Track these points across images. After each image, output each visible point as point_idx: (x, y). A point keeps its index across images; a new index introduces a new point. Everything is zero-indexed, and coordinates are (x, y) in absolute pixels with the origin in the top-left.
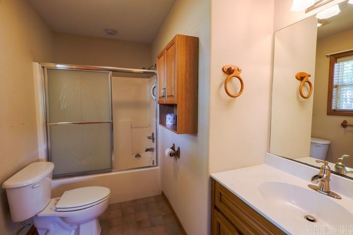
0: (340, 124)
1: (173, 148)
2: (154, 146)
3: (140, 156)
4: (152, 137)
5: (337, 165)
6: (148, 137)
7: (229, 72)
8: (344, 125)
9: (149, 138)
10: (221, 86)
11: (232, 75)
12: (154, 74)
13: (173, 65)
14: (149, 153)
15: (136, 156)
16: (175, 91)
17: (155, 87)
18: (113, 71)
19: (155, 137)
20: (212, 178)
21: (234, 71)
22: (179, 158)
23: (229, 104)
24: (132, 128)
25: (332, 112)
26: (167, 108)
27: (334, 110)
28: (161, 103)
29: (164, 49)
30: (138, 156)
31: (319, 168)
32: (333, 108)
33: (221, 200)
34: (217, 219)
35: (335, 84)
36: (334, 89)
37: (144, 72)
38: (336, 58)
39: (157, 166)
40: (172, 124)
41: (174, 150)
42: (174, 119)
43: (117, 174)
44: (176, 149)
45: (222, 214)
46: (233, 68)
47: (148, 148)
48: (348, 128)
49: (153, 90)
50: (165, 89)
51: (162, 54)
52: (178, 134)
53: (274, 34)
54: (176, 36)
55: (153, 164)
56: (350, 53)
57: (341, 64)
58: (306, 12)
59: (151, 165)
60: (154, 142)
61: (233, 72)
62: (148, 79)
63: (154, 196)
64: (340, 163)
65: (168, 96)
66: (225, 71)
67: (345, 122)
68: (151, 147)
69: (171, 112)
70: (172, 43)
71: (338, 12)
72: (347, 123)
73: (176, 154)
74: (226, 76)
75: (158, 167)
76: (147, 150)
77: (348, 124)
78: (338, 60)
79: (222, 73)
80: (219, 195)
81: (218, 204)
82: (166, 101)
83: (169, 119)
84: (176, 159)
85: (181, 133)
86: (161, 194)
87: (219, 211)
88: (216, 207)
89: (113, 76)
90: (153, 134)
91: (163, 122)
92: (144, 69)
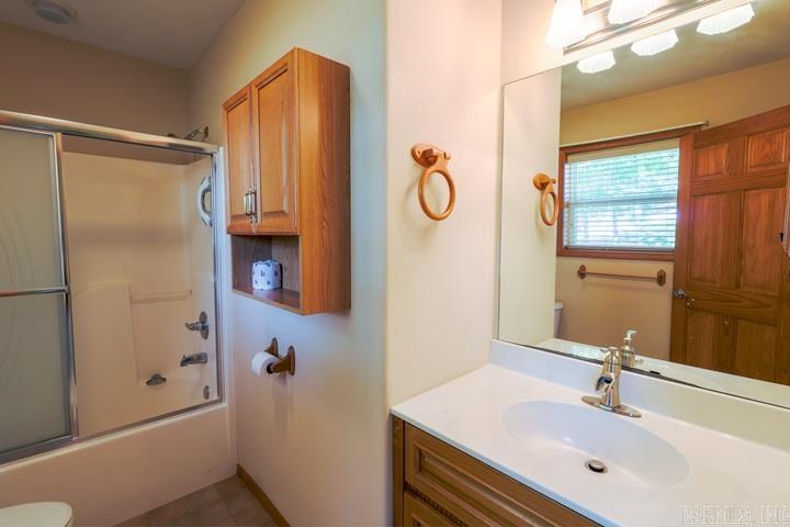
0: (576, 272)
1: (273, 350)
2: (208, 347)
3: (164, 380)
4: (200, 325)
5: (623, 351)
6: (187, 325)
7: (426, 159)
8: (582, 273)
9: (192, 327)
10: (409, 190)
11: (433, 168)
12: (199, 152)
13: (284, 129)
14: (190, 367)
15: (148, 383)
16: (291, 200)
17: (208, 190)
18: (66, 132)
19: (211, 322)
20: (394, 416)
21: (436, 157)
22: (293, 374)
23: (426, 233)
24: (133, 302)
25: (564, 251)
26: (252, 245)
27: (566, 248)
28: (240, 231)
29: (250, 85)
30: (156, 380)
31: (601, 363)
32: (565, 243)
33: (421, 468)
34: (414, 515)
35: (566, 200)
36: (566, 210)
37: (171, 147)
38: (567, 154)
39: (220, 400)
40: (270, 287)
41: (276, 355)
42: (276, 274)
43: (89, 448)
44: (283, 352)
45: (425, 500)
46: (435, 152)
47: (188, 354)
48: (587, 278)
49: (203, 197)
50: (255, 193)
51: (240, 99)
52: (303, 315)
53: (503, 89)
54: (292, 52)
55: (207, 395)
56: (597, 147)
57: (573, 166)
58: (566, 52)
59: (203, 400)
60: (206, 336)
61: (435, 161)
62: (181, 167)
63: (214, 485)
64: (627, 348)
65: (266, 214)
66: (419, 156)
67: (583, 268)
68: (198, 352)
69: (266, 257)
70: (280, 71)
71: (611, 65)
72: (584, 269)
73: (283, 365)
74: (420, 169)
75: (225, 405)
76: (187, 361)
77: (588, 270)
78: (570, 158)
79: (412, 161)
80: (417, 456)
81: (414, 478)
82: (257, 226)
83: (263, 274)
84: (284, 378)
85: (311, 313)
86: (235, 472)
87: (416, 493)
88: (406, 487)
89: (65, 149)
90: (203, 316)
91: (242, 283)
92: (170, 135)
